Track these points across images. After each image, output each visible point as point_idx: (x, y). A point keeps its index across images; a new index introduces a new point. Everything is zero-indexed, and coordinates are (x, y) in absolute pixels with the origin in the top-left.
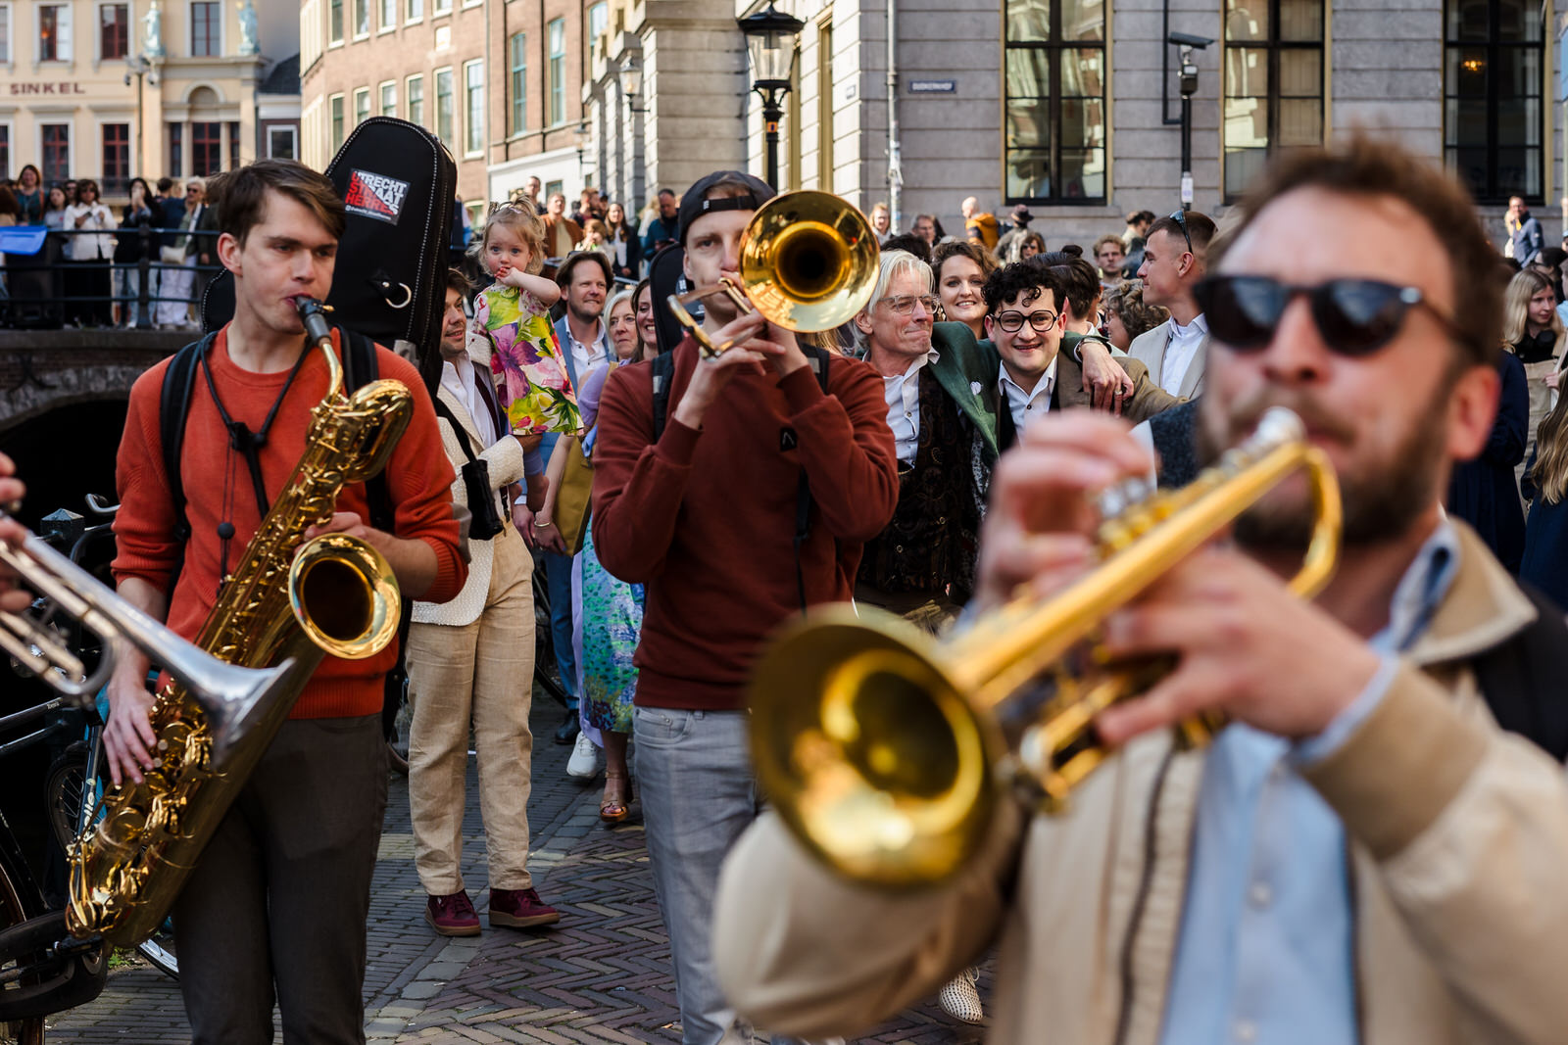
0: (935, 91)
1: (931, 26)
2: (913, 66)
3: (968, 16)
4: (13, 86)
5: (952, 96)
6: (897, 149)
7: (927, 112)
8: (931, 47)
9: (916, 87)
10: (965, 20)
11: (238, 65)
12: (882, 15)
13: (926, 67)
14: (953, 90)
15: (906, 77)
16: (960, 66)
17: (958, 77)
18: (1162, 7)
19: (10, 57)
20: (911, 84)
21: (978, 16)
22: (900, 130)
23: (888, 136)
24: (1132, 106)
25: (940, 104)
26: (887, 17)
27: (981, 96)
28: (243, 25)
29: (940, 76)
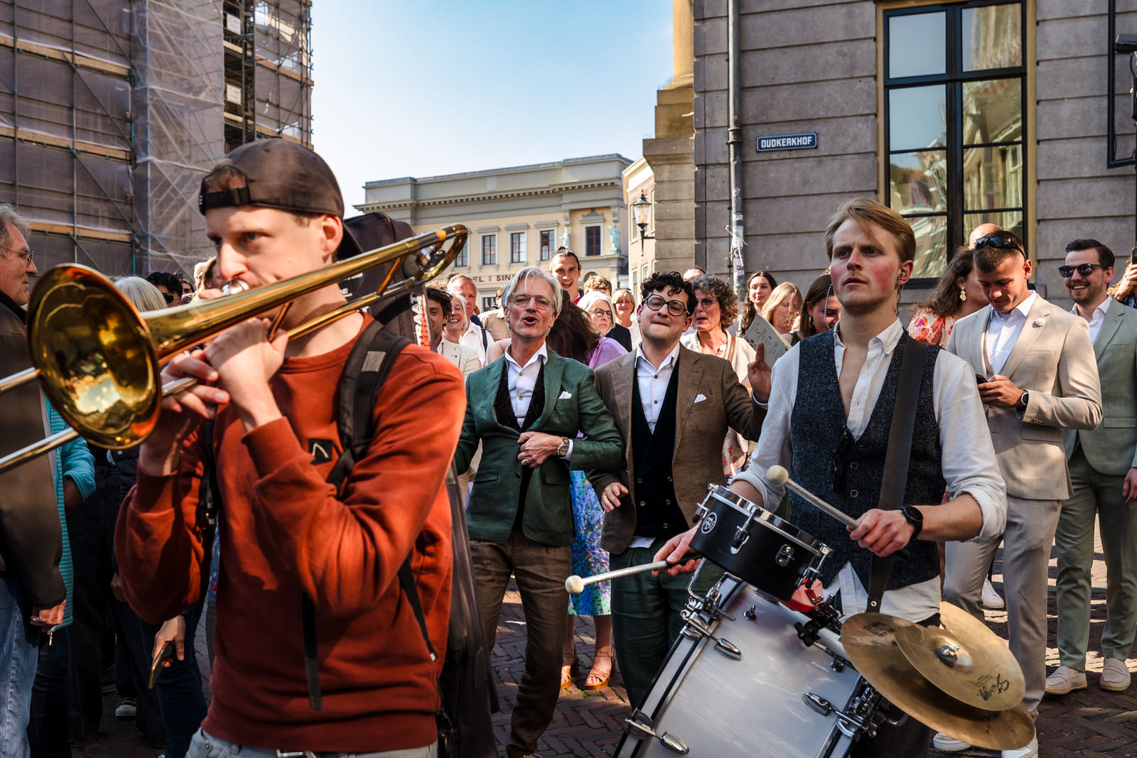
0: (790, 149)
1: (785, 67)
2: (764, 118)
3: (833, 49)
4: (498, 276)
5: (813, 153)
6: (739, 223)
7: (779, 176)
8: (784, 93)
9: (765, 144)
10: (828, 55)
11: (609, 259)
12: (724, 58)
13: (778, 119)
14: (814, 145)
15: (752, 133)
16: (822, 114)
17: (821, 128)
18: (1105, 9)
19: (497, 263)
20: (760, 140)
21: (845, 48)
22: (744, 201)
23: (730, 208)
24: (1061, 149)
25: (797, 165)
26: (728, 60)
27: (851, 150)
28: (612, 237)
29: (796, 129)
